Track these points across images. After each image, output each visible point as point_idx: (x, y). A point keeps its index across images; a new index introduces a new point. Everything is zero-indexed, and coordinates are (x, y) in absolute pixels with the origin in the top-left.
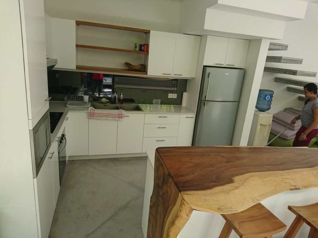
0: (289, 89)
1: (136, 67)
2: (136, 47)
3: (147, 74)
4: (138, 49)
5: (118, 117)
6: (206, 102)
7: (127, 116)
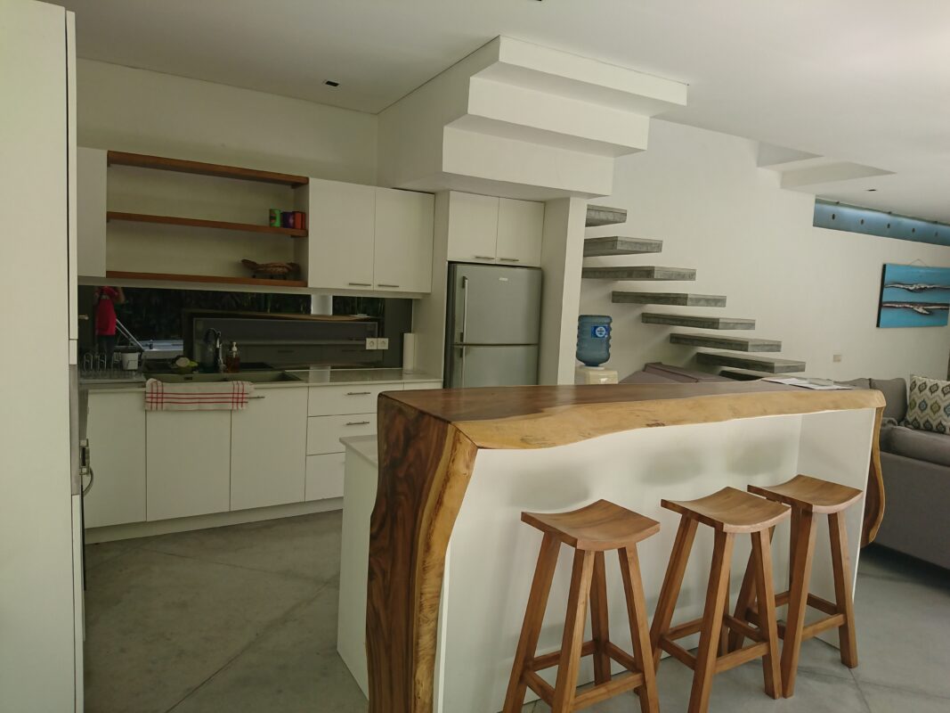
0: (647, 318)
1: (274, 269)
2: (272, 218)
3: (306, 285)
4: (277, 223)
5: (231, 400)
6: (464, 348)
7: (258, 397)
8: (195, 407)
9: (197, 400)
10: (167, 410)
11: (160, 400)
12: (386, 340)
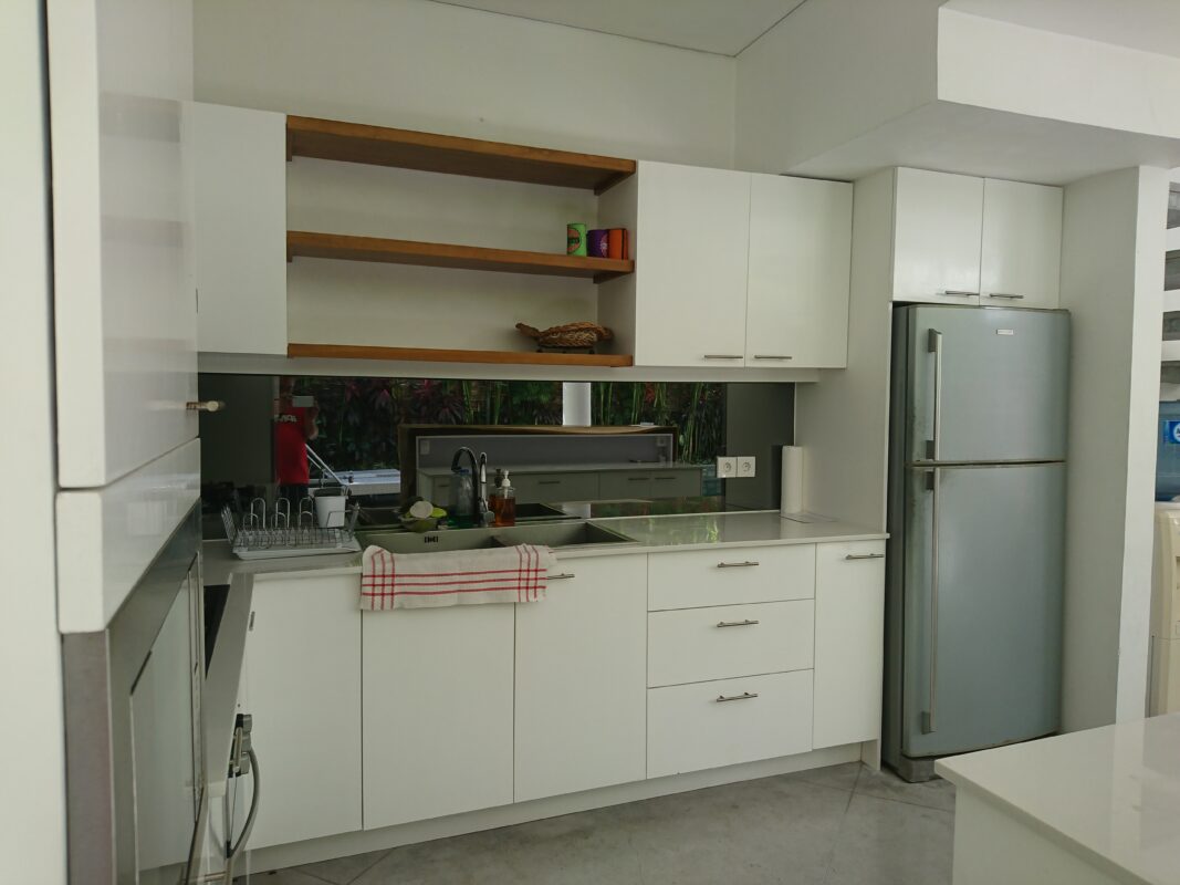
2: (572, 240)
3: (632, 363)
4: (582, 250)
5: (516, 584)
6: (938, 470)
7: (563, 577)
8: (452, 599)
9: (456, 587)
10: (401, 608)
11: (388, 590)
12: (752, 460)
